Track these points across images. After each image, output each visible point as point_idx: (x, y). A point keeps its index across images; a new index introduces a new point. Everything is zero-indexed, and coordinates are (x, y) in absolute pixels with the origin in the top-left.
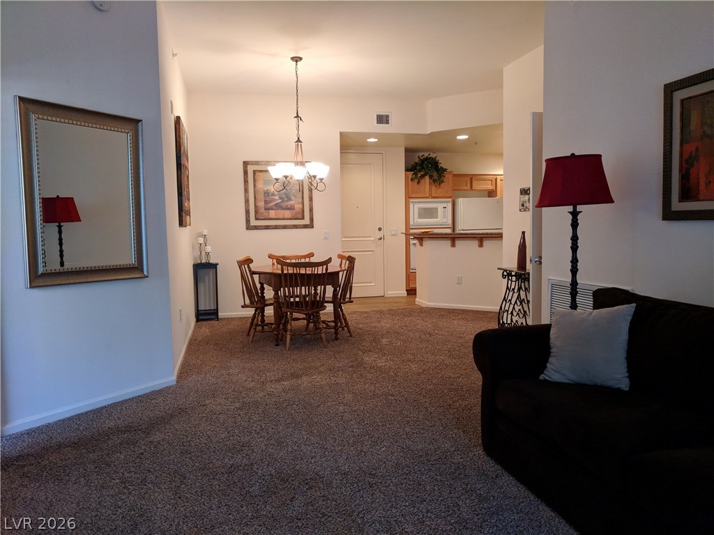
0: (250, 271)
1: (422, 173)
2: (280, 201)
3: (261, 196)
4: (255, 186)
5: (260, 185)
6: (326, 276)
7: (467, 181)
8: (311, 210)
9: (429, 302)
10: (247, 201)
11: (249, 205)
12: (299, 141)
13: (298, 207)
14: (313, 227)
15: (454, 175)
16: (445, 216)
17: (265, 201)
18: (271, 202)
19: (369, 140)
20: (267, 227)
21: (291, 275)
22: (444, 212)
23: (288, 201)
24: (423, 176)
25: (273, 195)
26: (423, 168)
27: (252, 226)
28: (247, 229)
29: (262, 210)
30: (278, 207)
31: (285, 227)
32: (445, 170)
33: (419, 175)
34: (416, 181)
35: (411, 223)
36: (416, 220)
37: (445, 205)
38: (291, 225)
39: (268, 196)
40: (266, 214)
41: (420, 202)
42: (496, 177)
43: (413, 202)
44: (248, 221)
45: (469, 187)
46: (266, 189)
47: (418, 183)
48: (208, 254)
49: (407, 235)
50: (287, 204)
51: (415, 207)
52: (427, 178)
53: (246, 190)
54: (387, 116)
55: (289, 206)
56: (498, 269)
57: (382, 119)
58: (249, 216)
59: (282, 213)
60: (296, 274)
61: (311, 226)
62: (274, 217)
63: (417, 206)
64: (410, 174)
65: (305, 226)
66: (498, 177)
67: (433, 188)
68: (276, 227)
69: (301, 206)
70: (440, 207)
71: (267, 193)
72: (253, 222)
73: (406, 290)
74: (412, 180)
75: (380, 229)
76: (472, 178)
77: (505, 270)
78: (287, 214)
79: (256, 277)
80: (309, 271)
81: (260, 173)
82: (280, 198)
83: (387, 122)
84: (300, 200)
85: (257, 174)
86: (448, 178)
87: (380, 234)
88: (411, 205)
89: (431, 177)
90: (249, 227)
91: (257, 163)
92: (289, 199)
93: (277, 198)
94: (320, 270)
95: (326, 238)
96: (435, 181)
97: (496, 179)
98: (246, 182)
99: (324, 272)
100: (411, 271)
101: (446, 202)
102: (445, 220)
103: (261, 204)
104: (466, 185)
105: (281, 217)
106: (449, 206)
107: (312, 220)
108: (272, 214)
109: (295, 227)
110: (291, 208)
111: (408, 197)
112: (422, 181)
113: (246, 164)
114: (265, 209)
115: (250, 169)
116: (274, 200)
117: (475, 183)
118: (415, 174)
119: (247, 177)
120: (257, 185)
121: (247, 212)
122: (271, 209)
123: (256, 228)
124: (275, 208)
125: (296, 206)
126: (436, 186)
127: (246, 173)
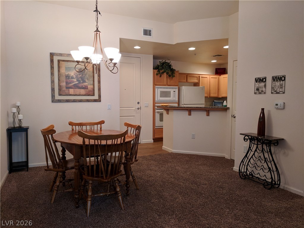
0: (53, 140)
1: (163, 71)
2: (77, 82)
3: (63, 79)
4: (59, 71)
5: (63, 71)
6: (123, 145)
7: (184, 77)
8: (99, 89)
9: (173, 149)
10: (53, 82)
11: (54, 85)
12: (97, 30)
13: (90, 87)
14: (100, 101)
15: (179, 73)
16: (174, 96)
17: (67, 83)
18: (70, 83)
19: (135, 47)
20: (68, 101)
21: (92, 146)
22: (174, 94)
23: (83, 83)
24: (163, 73)
25: (72, 78)
26: (163, 68)
27: (57, 100)
28: (52, 102)
29: (64, 89)
30: (76, 87)
31: (81, 101)
32: (175, 70)
33: (161, 72)
34: (159, 75)
35: (156, 100)
36: (158, 98)
37: (175, 90)
38: (85, 100)
39: (69, 79)
40: (67, 92)
41: (160, 88)
42: (199, 75)
43: (157, 88)
44: (53, 96)
45: (185, 81)
46: (67, 74)
47: (161, 76)
48: (20, 120)
49: (154, 106)
50: (82, 85)
51: (158, 91)
52: (165, 74)
53: (52, 74)
54: (150, 31)
55: (84, 86)
56: (241, 134)
57: (147, 33)
58: (54, 93)
59: (78, 91)
60: (97, 145)
61: (99, 100)
62: (73, 93)
63: (160, 90)
64: (156, 71)
65: (95, 101)
66: (200, 75)
67: (169, 80)
68: (74, 101)
69: (92, 86)
70: (172, 91)
71: (68, 77)
72: (57, 97)
73: (153, 139)
74: (157, 74)
75: (138, 103)
76: (187, 76)
77: (246, 135)
78: (83, 91)
79: (58, 145)
80: (109, 142)
81: (63, 62)
82: (77, 81)
83: (150, 35)
84: (92, 82)
85: (61, 62)
86: (176, 74)
87: (139, 106)
88: (156, 89)
89: (167, 73)
90: (54, 101)
91: (61, 55)
92: (84, 82)
93: (75, 80)
94: (119, 141)
95: (109, 109)
96: (170, 76)
97: (199, 76)
98: (52, 68)
99: (122, 142)
100: (156, 128)
101: (175, 88)
102: (174, 99)
103: (64, 84)
104: (184, 80)
105: (78, 93)
106: (177, 90)
107: (100, 96)
108: (71, 91)
109: (88, 101)
110: (86, 88)
111: (155, 84)
112: (163, 76)
113: (52, 55)
114: (66, 88)
115: (56, 59)
116: (73, 82)
117: (189, 78)
118: (159, 71)
119: (53, 64)
120: (61, 70)
121: (53, 90)
122: (71, 88)
123: (59, 101)
124: (73, 87)
125: (89, 86)
126: (170, 79)
127: (52, 61)
